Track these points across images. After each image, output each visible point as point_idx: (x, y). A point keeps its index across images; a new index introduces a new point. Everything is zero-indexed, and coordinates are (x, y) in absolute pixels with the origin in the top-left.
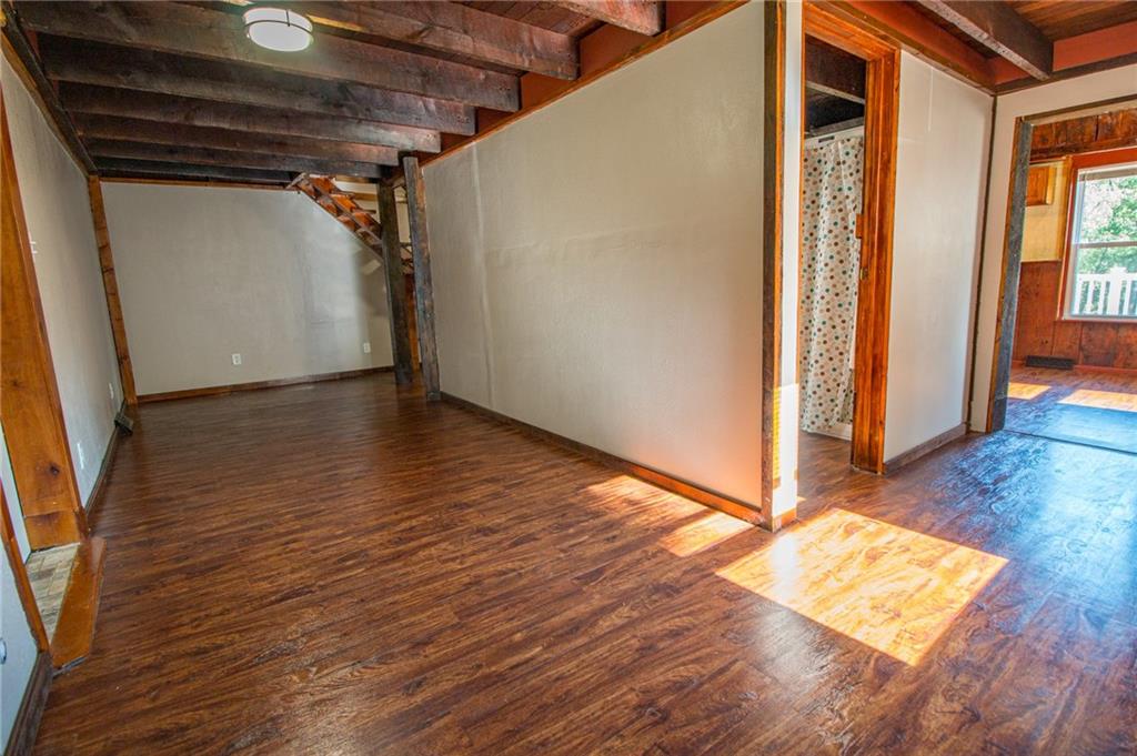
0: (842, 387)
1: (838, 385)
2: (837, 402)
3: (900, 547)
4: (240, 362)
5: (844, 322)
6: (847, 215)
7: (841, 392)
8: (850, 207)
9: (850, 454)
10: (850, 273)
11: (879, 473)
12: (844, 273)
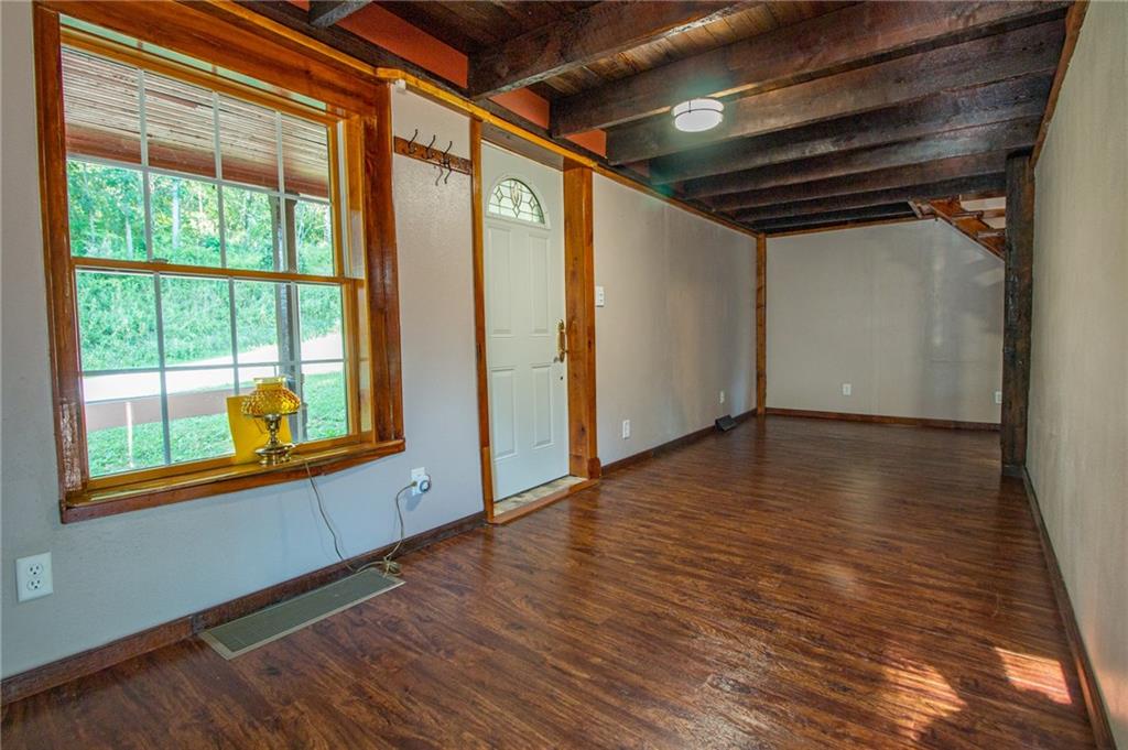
4: (849, 393)
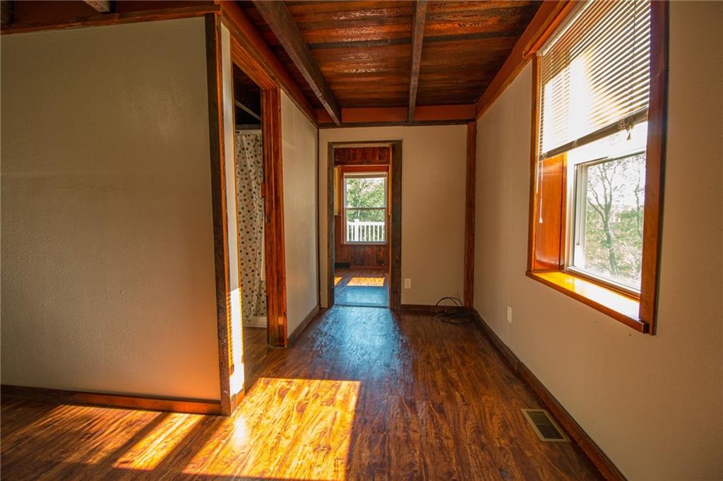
0: (255, 293)
1: (253, 292)
2: (253, 303)
3: (313, 396)
5: (253, 250)
6: (251, 182)
7: (255, 296)
8: (252, 177)
9: (266, 337)
10: (255, 219)
11: (286, 346)
12: (251, 218)
